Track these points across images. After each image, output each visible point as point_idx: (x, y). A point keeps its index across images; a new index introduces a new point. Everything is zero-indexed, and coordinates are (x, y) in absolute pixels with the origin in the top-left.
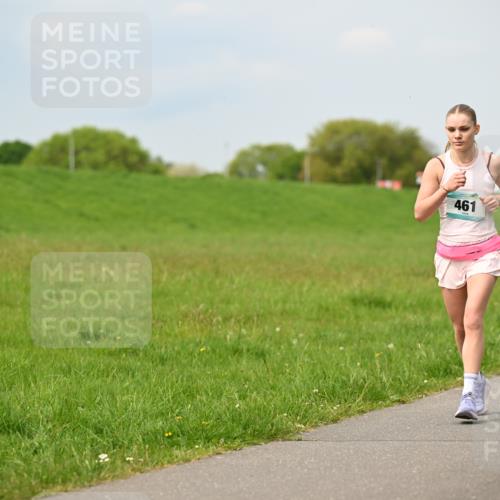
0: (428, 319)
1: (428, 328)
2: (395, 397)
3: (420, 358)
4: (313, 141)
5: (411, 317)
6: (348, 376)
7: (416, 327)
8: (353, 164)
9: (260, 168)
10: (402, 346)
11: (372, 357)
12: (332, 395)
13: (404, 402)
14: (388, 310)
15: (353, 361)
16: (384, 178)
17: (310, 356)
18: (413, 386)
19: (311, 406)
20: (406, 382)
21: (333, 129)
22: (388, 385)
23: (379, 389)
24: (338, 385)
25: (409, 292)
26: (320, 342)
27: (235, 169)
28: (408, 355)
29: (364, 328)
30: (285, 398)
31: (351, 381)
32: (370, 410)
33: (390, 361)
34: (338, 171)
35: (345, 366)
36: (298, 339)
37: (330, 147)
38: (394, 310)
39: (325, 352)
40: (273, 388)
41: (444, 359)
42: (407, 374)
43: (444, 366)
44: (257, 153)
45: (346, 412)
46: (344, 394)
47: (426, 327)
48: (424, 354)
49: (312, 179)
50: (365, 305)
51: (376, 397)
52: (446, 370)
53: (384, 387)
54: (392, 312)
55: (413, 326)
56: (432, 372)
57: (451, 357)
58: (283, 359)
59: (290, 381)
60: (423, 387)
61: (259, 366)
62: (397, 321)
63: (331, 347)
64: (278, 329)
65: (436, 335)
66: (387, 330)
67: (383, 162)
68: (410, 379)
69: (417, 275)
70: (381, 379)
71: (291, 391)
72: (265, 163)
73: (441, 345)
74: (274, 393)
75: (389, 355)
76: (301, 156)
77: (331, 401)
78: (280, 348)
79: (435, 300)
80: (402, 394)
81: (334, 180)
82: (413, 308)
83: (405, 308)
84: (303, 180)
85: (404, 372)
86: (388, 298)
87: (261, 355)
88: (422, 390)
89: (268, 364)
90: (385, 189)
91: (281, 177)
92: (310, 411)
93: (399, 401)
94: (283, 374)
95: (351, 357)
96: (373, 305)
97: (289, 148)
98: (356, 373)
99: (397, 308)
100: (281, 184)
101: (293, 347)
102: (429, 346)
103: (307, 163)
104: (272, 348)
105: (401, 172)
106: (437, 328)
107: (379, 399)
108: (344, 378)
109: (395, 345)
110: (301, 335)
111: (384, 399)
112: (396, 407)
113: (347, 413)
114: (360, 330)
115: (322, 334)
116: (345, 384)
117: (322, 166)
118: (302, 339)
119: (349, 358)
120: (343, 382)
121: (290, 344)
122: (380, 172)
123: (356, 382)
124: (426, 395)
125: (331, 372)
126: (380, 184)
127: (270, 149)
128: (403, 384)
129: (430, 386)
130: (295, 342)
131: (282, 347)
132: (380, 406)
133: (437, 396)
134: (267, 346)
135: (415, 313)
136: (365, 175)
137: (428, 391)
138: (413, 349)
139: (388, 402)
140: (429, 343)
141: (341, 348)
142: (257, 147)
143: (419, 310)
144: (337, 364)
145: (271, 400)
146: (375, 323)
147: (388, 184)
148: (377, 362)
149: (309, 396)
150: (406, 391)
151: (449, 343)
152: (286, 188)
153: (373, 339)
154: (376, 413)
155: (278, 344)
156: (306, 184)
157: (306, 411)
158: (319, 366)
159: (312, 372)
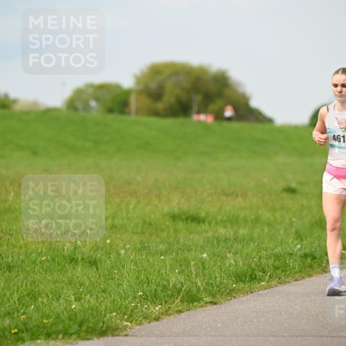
0: (236, 233)
1: (236, 240)
2: (208, 299)
3: (230, 266)
4: (138, 80)
5: (222, 231)
6: (168, 281)
7: (227, 239)
8: (173, 100)
9: (93, 104)
10: (214, 255)
11: (188, 265)
12: (154, 298)
13: (215, 304)
14: (202, 225)
15: (172, 269)
16: (199, 112)
17: (136, 264)
18: (223, 290)
19: (136, 307)
20: (218, 287)
21: (155, 70)
22: (202, 288)
23: (194, 292)
24: (159, 289)
25: (221, 209)
26: (144, 252)
27: (72, 105)
28: (219, 264)
29: (182, 240)
30: (114, 300)
31: (171, 286)
32: (187, 311)
33: (204, 268)
34: (160, 106)
35: (166, 273)
36: (126, 251)
37: (153, 86)
38: (207, 225)
39: (149, 261)
40: (104, 291)
41: (250, 266)
42: (218, 279)
43: (250, 273)
44: (91, 91)
45: (166, 311)
46: (165, 296)
47: (234, 239)
48: (232, 262)
49: (137, 113)
50: (183, 220)
51: (192, 299)
52: (251, 276)
53: (199, 290)
54: (205, 227)
55: (223, 239)
56: (240, 278)
57: (256, 265)
58: (113, 267)
59: (119, 285)
60: (232, 290)
61: (92, 272)
62: (210, 234)
63: (154, 257)
64: (108, 241)
65: (243, 246)
66: (201, 242)
67: (198, 98)
68: (220, 283)
69: (227, 195)
70: (196, 283)
71: (120, 294)
72: (97, 99)
73: (247, 254)
74: (105, 295)
75: (204, 263)
76: (127, 93)
77: (153, 302)
78: (110, 257)
79: (242, 216)
80: (214, 296)
81: (156, 114)
82: (223, 223)
83: (217, 223)
84: (129, 113)
85: (216, 278)
86: (203, 215)
87: (94, 263)
88: (231, 294)
89: (100, 271)
90: (199, 121)
91: (111, 111)
92: (136, 311)
93: (211, 302)
94: (112, 279)
95: (171, 265)
96: (189, 221)
97: (118, 87)
98: (175, 279)
99: (210, 223)
100: (111, 117)
101: (121, 257)
102: (237, 255)
103: (133, 100)
104: (103, 257)
105: (213, 107)
106: (244, 240)
107: (194, 301)
108: (165, 282)
109: (208, 254)
110: (128, 246)
111: (199, 300)
112: (209, 307)
113: (167, 313)
114: (178, 242)
115: (146, 245)
116: (165, 288)
117: (146, 102)
118: (129, 249)
119: (169, 266)
120: (164, 286)
121: (119, 254)
122: (195, 107)
123: (174, 286)
124: (235, 297)
125: (153, 278)
126: (195, 117)
127: (102, 87)
128: (215, 288)
129: (238, 290)
130: (122, 252)
131: (112, 256)
132: (196, 306)
133: (244, 298)
134: (99, 255)
135: (225, 227)
136: (182, 109)
137: (236, 293)
138: (224, 258)
139: (202, 303)
140: (236, 253)
141: (162, 257)
142: (91, 86)
143: (229, 225)
144: (159, 271)
145: (102, 302)
146: (191, 236)
147: (202, 117)
148: (193, 269)
149: (135, 298)
150: (218, 294)
151: (255, 253)
152: (115, 120)
153: (189, 250)
154: (192, 312)
155: (108, 254)
156: (133, 118)
157: (132, 311)
158: (143, 272)
159: (138, 278)
